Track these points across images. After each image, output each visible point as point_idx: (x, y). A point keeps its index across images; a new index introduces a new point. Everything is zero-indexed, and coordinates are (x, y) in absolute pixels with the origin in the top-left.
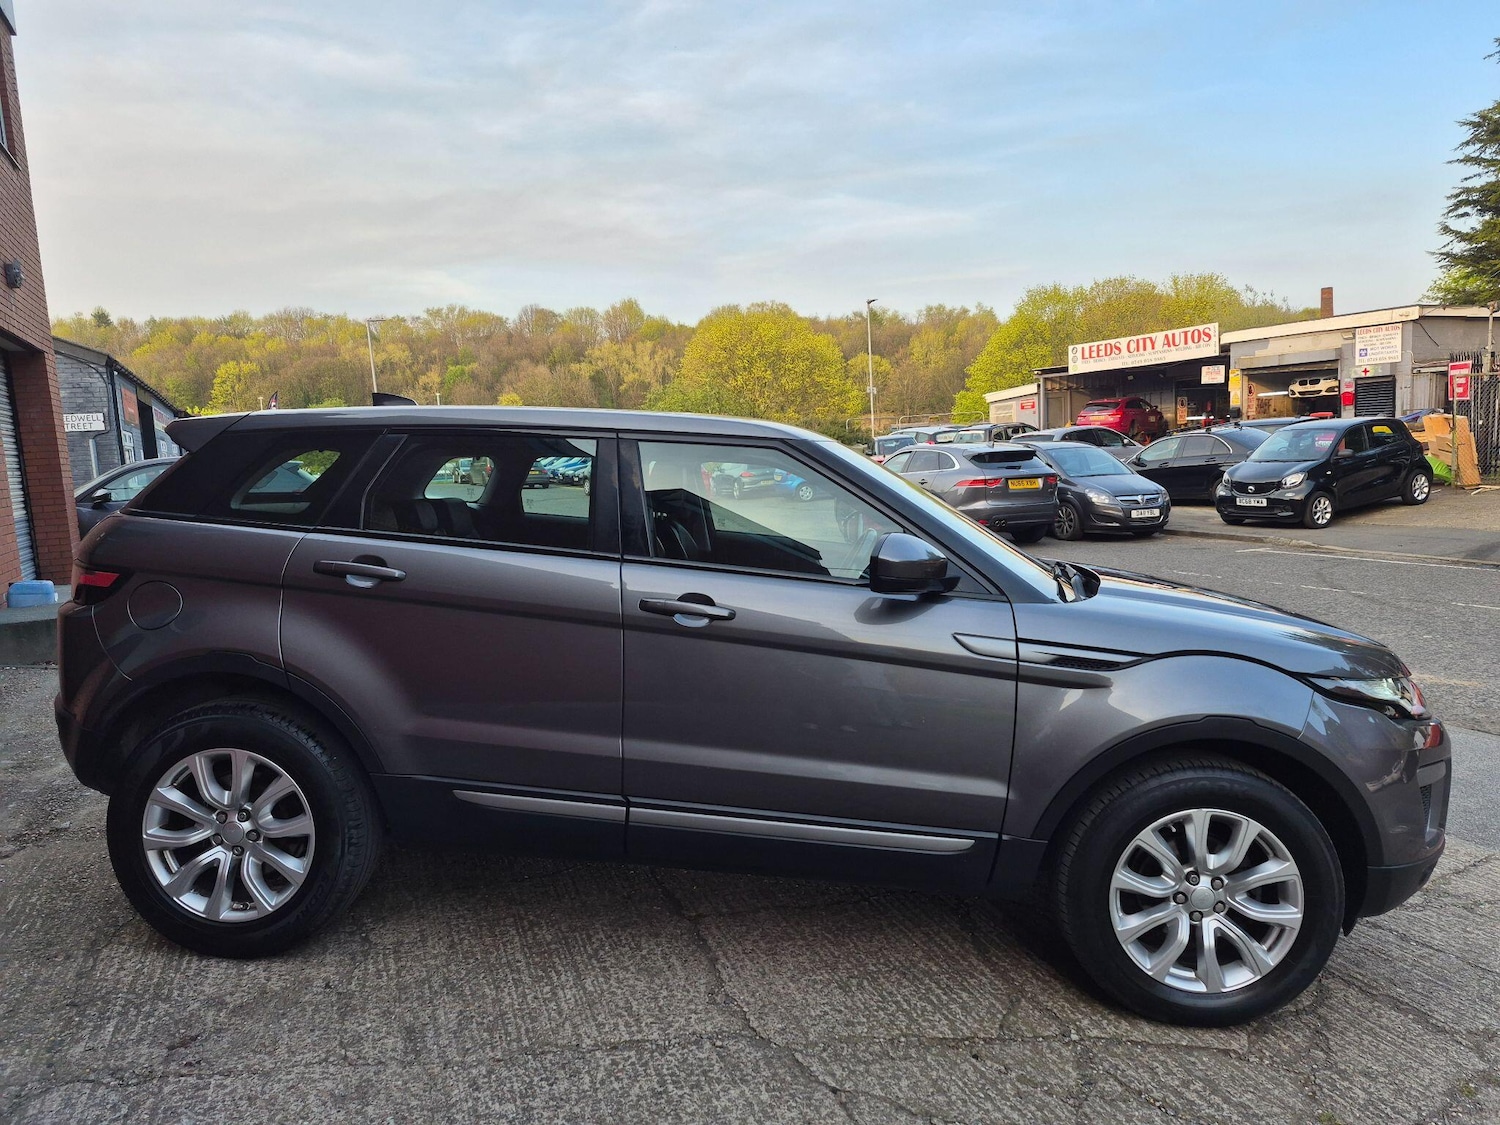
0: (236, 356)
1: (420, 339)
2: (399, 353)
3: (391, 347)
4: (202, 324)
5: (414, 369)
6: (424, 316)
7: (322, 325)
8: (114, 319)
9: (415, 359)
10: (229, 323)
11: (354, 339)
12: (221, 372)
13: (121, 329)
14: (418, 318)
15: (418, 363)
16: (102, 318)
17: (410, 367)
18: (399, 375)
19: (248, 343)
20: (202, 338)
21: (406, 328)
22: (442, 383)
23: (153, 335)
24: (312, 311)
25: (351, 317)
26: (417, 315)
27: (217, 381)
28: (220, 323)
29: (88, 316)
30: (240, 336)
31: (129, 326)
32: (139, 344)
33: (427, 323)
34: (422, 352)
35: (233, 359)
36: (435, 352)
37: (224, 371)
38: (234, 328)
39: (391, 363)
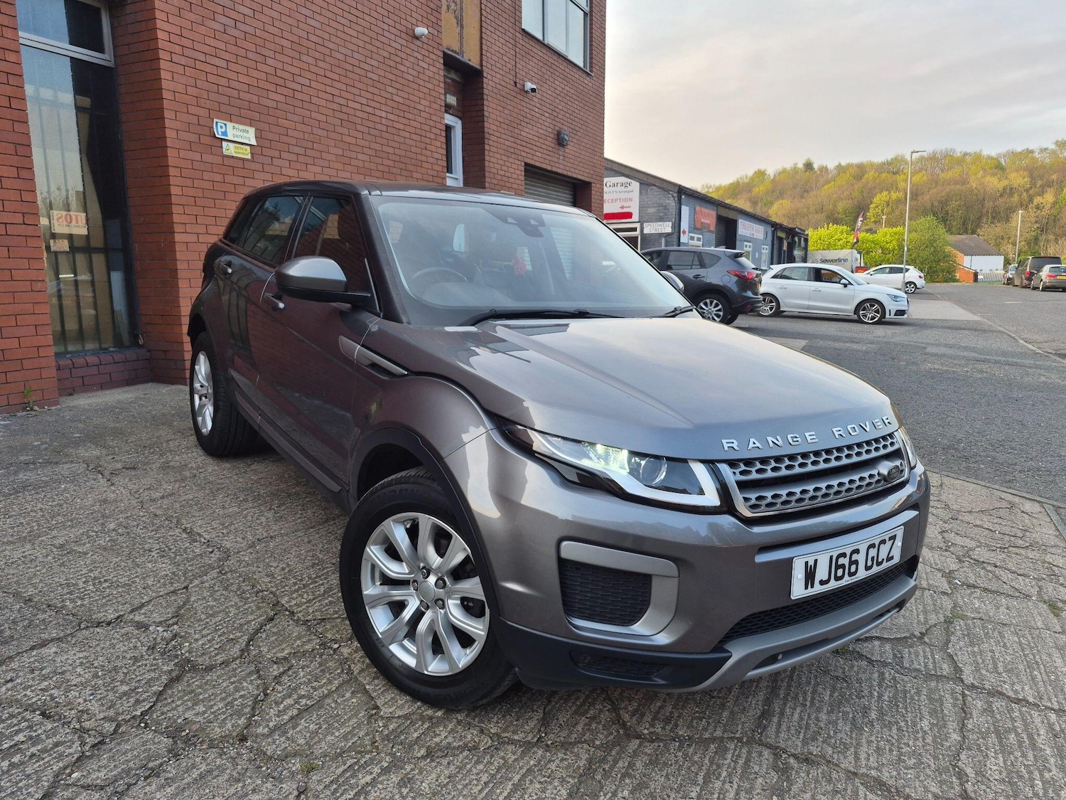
0: (892, 187)
1: (1043, 166)
2: (1018, 179)
3: (1012, 175)
4: (872, 165)
5: (1031, 192)
6: (1052, 147)
7: (961, 161)
8: (816, 166)
9: (1033, 185)
10: (889, 163)
11: (985, 170)
12: (876, 200)
13: (818, 172)
14: (1046, 149)
15: (1035, 187)
16: (809, 166)
17: (1027, 191)
18: (1016, 198)
19: (900, 178)
20: (870, 175)
21: (1033, 158)
22: (1055, 203)
23: (839, 174)
24: (955, 151)
25: (985, 153)
26: (1046, 147)
27: (873, 206)
28: (884, 164)
29: (800, 165)
30: (895, 173)
31: (824, 169)
32: (827, 182)
33: (1053, 152)
34: (1041, 177)
35: (887, 190)
36: (1054, 177)
37: (878, 199)
38: (893, 168)
39: (1011, 189)
